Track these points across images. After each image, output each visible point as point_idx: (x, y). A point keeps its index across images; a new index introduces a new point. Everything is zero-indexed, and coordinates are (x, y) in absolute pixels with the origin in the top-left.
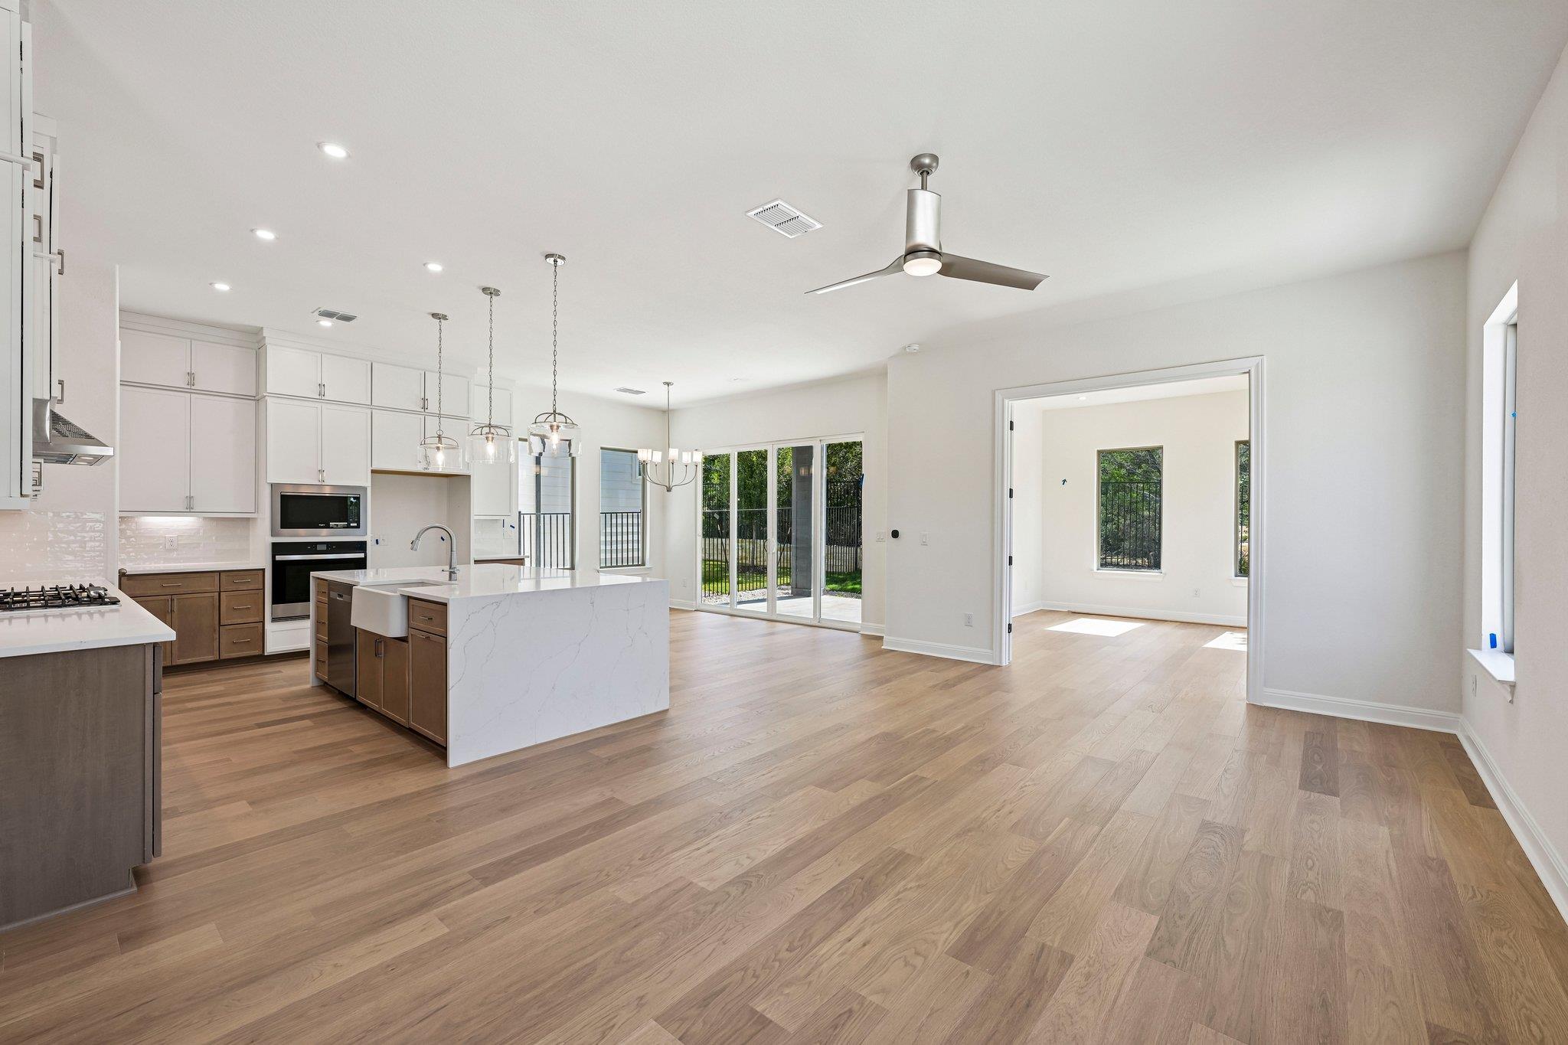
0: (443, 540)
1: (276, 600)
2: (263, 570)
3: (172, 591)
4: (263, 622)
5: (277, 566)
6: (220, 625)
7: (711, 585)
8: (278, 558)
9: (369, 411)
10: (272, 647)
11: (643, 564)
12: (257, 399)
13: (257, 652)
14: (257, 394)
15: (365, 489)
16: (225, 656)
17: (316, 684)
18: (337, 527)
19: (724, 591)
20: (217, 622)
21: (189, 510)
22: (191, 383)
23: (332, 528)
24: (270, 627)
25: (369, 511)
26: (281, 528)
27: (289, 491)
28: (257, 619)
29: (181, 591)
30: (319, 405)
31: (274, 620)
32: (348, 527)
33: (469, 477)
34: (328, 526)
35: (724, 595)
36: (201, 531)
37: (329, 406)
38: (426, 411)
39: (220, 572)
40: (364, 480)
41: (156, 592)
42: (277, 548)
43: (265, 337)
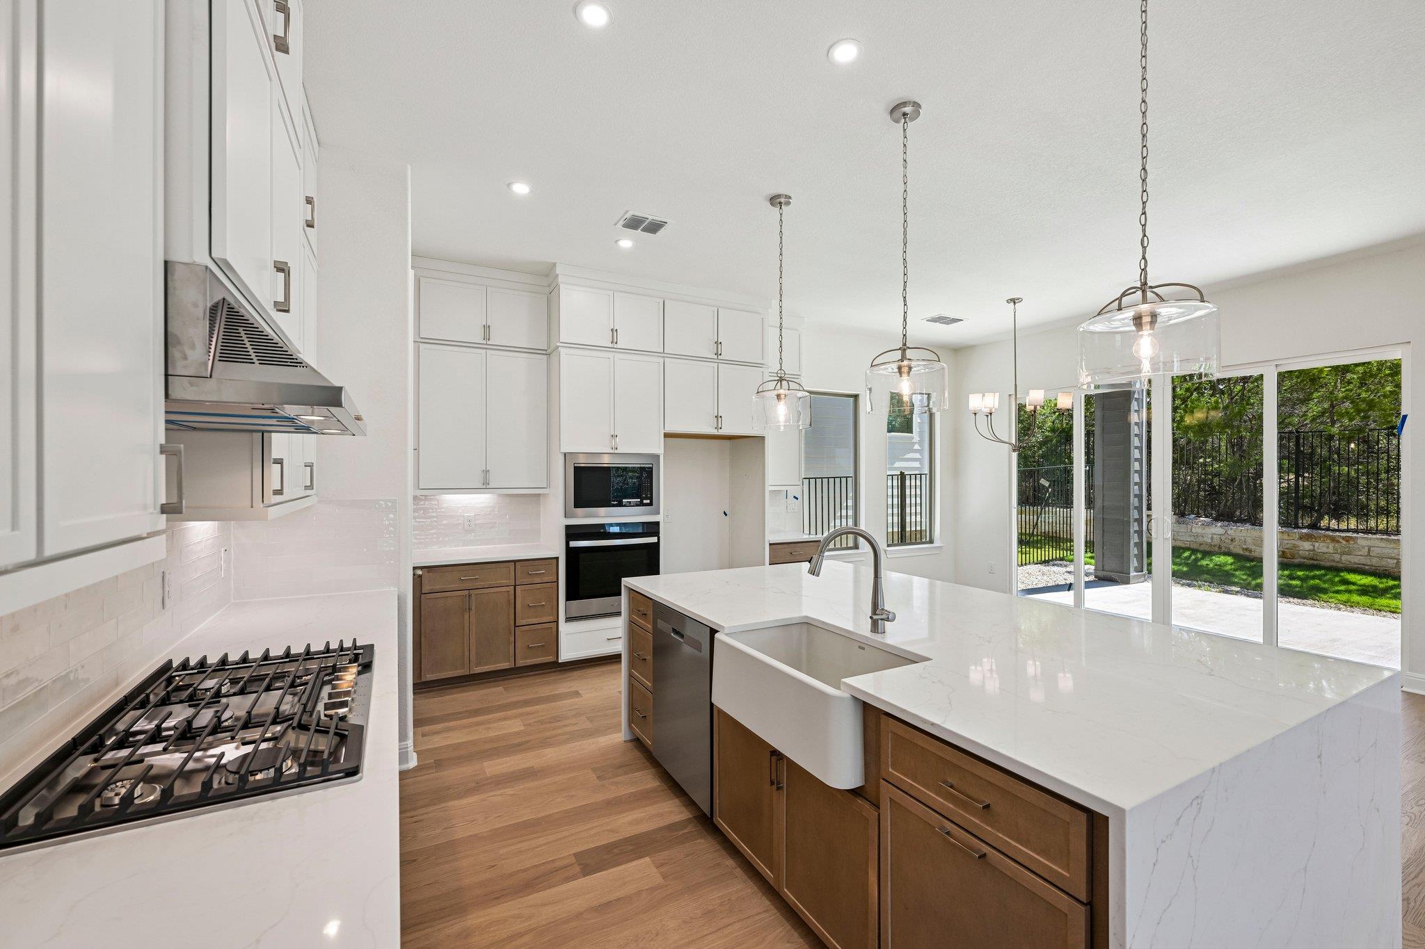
0: (726, 515)
1: (570, 597)
2: (557, 559)
3: (469, 585)
4: (557, 622)
5: (571, 553)
6: (515, 626)
8: (573, 544)
9: (661, 360)
10: (567, 653)
11: (931, 542)
12: (548, 353)
13: (550, 659)
14: (549, 346)
15: (658, 457)
16: (521, 663)
17: (628, 738)
18: (629, 505)
20: (512, 622)
21: (485, 486)
22: (487, 336)
23: (625, 506)
24: (564, 628)
25: (663, 484)
26: (576, 506)
27: (583, 461)
28: (551, 618)
29: (478, 584)
30: (610, 355)
31: (569, 619)
32: (642, 504)
33: (763, 438)
34: (620, 505)
36: (497, 509)
37: (621, 356)
38: (720, 357)
39: (515, 562)
40: (653, 445)
41: (453, 586)
42: (572, 533)
43: (558, 275)
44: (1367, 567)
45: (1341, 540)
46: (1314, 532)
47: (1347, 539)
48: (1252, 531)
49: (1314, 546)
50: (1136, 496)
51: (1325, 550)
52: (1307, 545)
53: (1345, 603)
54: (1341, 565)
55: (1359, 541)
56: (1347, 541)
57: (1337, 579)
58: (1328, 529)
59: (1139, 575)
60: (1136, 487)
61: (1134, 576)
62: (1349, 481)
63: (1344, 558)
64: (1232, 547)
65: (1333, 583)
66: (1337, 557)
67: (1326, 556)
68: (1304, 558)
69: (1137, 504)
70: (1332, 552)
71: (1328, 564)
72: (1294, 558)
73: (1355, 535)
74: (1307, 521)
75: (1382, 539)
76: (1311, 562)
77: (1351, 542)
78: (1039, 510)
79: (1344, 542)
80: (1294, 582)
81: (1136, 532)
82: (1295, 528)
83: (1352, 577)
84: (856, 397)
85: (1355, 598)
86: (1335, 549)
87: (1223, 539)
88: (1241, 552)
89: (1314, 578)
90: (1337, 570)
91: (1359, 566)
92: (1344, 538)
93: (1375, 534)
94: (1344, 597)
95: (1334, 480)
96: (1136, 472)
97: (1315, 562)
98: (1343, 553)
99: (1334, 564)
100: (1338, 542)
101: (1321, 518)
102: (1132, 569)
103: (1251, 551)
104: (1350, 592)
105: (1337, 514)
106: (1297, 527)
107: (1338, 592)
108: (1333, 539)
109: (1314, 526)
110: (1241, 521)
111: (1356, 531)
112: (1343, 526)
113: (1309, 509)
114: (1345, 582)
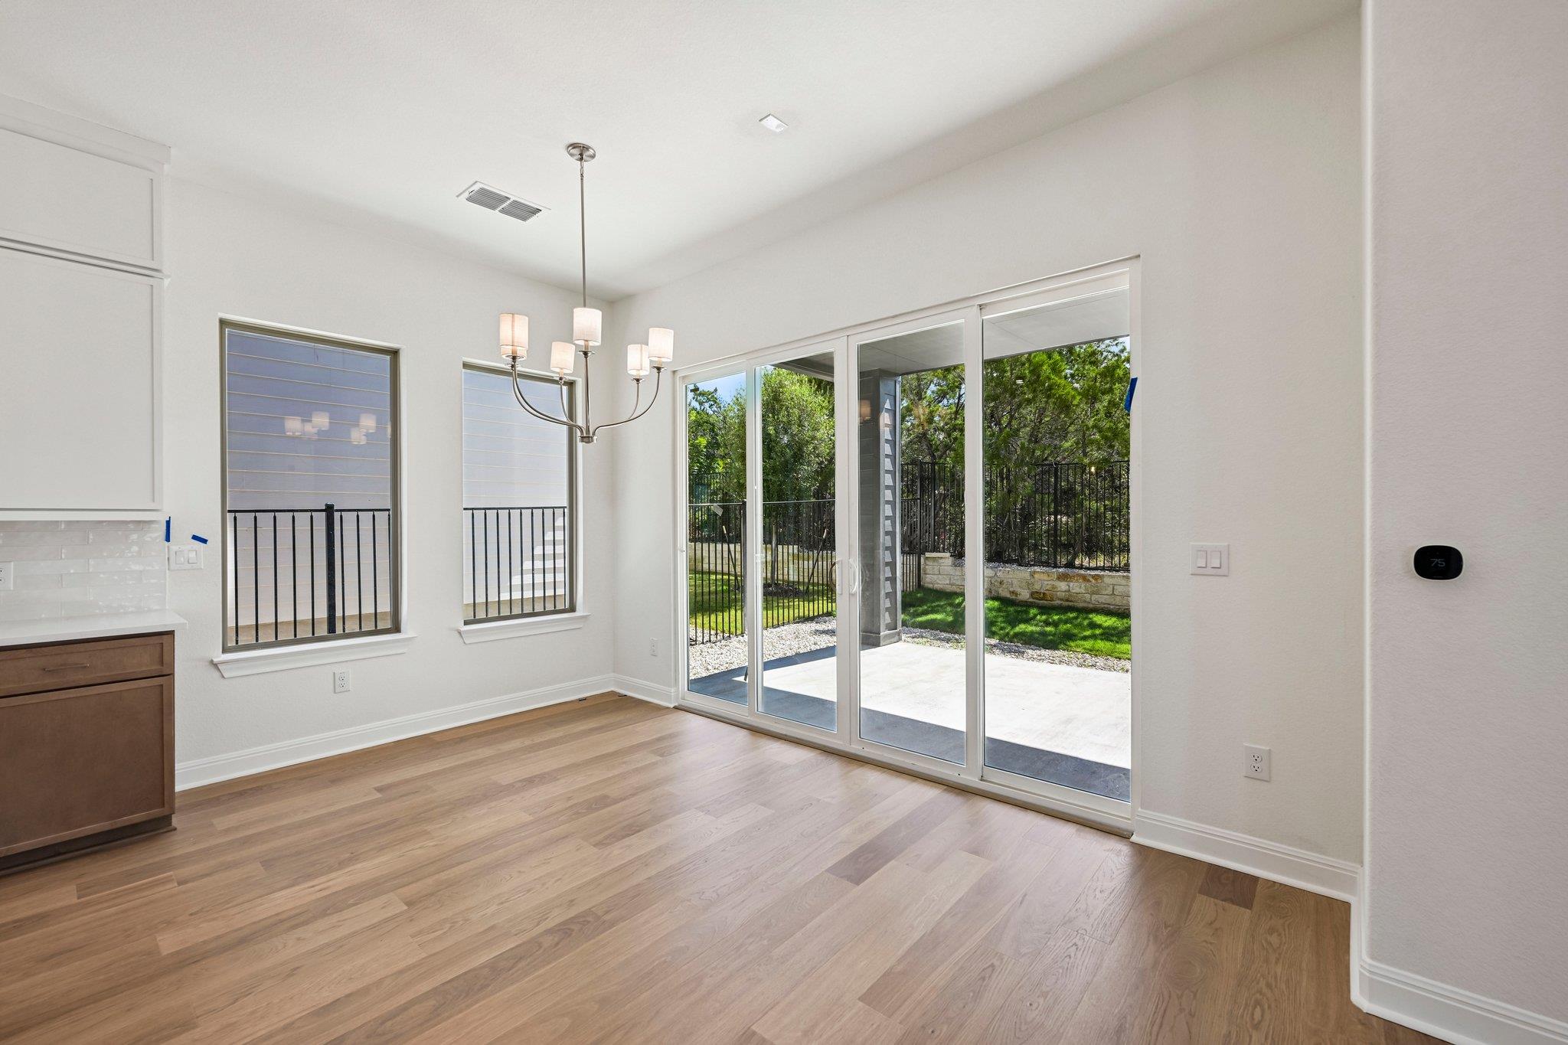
7: (713, 617)
19: (733, 629)
35: (734, 639)
44: (1112, 607)
45: (1091, 579)
46: (1069, 571)
47: (1096, 577)
48: (1018, 572)
49: (1069, 586)
50: (887, 533)
51: (1077, 590)
52: (1062, 586)
53: (1091, 651)
54: (1091, 606)
55: (1106, 580)
56: (1096, 579)
57: (1086, 623)
58: (1081, 567)
59: (892, 634)
60: (888, 523)
61: (886, 636)
62: (1098, 516)
63: (1094, 597)
64: (1000, 590)
65: (1084, 629)
66: (1088, 596)
67: (1080, 596)
68: (1062, 600)
69: (889, 544)
70: (1084, 592)
71: (1081, 605)
72: (1053, 600)
73: (1102, 573)
74: (1064, 561)
75: (1124, 576)
76: (1067, 603)
77: (1100, 581)
78: (815, 555)
79: (1093, 581)
80: (1049, 629)
81: (887, 579)
82: (1054, 567)
83: (1099, 619)
84: (394, 353)
85: (1101, 644)
86: (1086, 589)
87: (993, 582)
88: (1008, 596)
89: (1066, 622)
90: (1087, 611)
91: (1106, 606)
92: (1093, 577)
93: (1117, 571)
94: (1088, 644)
95: (1086, 516)
96: (888, 502)
97: (1070, 604)
98: (1093, 593)
99: (1085, 605)
100: (1089, 581)
101: (1075, 556)
102: (882, 627)
103: (1016, 594)
104: (1094, 637)
105: (1090, 553)
106: (1056, 566)
107: (1085, 638)
108: (1085, 578)
109: (1070, 565)
110: (1010, 561)
111: (1103, 569)
112: (1093, 564)
113: (1067, 547)
114: (1093, 625)
